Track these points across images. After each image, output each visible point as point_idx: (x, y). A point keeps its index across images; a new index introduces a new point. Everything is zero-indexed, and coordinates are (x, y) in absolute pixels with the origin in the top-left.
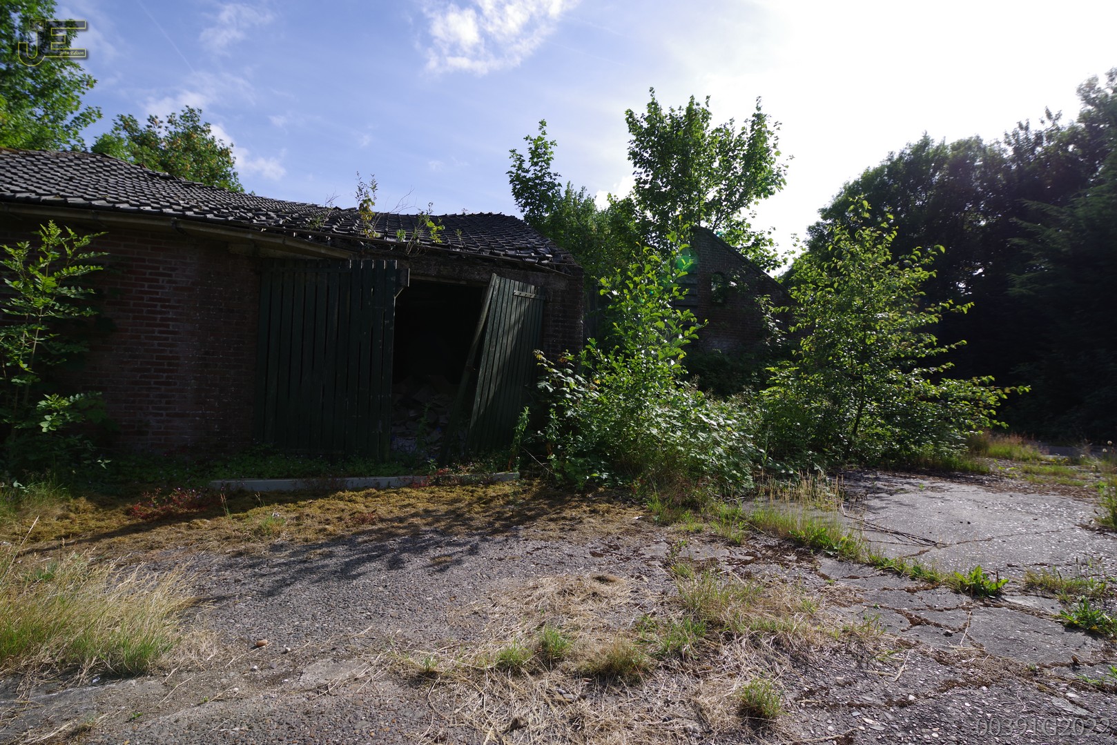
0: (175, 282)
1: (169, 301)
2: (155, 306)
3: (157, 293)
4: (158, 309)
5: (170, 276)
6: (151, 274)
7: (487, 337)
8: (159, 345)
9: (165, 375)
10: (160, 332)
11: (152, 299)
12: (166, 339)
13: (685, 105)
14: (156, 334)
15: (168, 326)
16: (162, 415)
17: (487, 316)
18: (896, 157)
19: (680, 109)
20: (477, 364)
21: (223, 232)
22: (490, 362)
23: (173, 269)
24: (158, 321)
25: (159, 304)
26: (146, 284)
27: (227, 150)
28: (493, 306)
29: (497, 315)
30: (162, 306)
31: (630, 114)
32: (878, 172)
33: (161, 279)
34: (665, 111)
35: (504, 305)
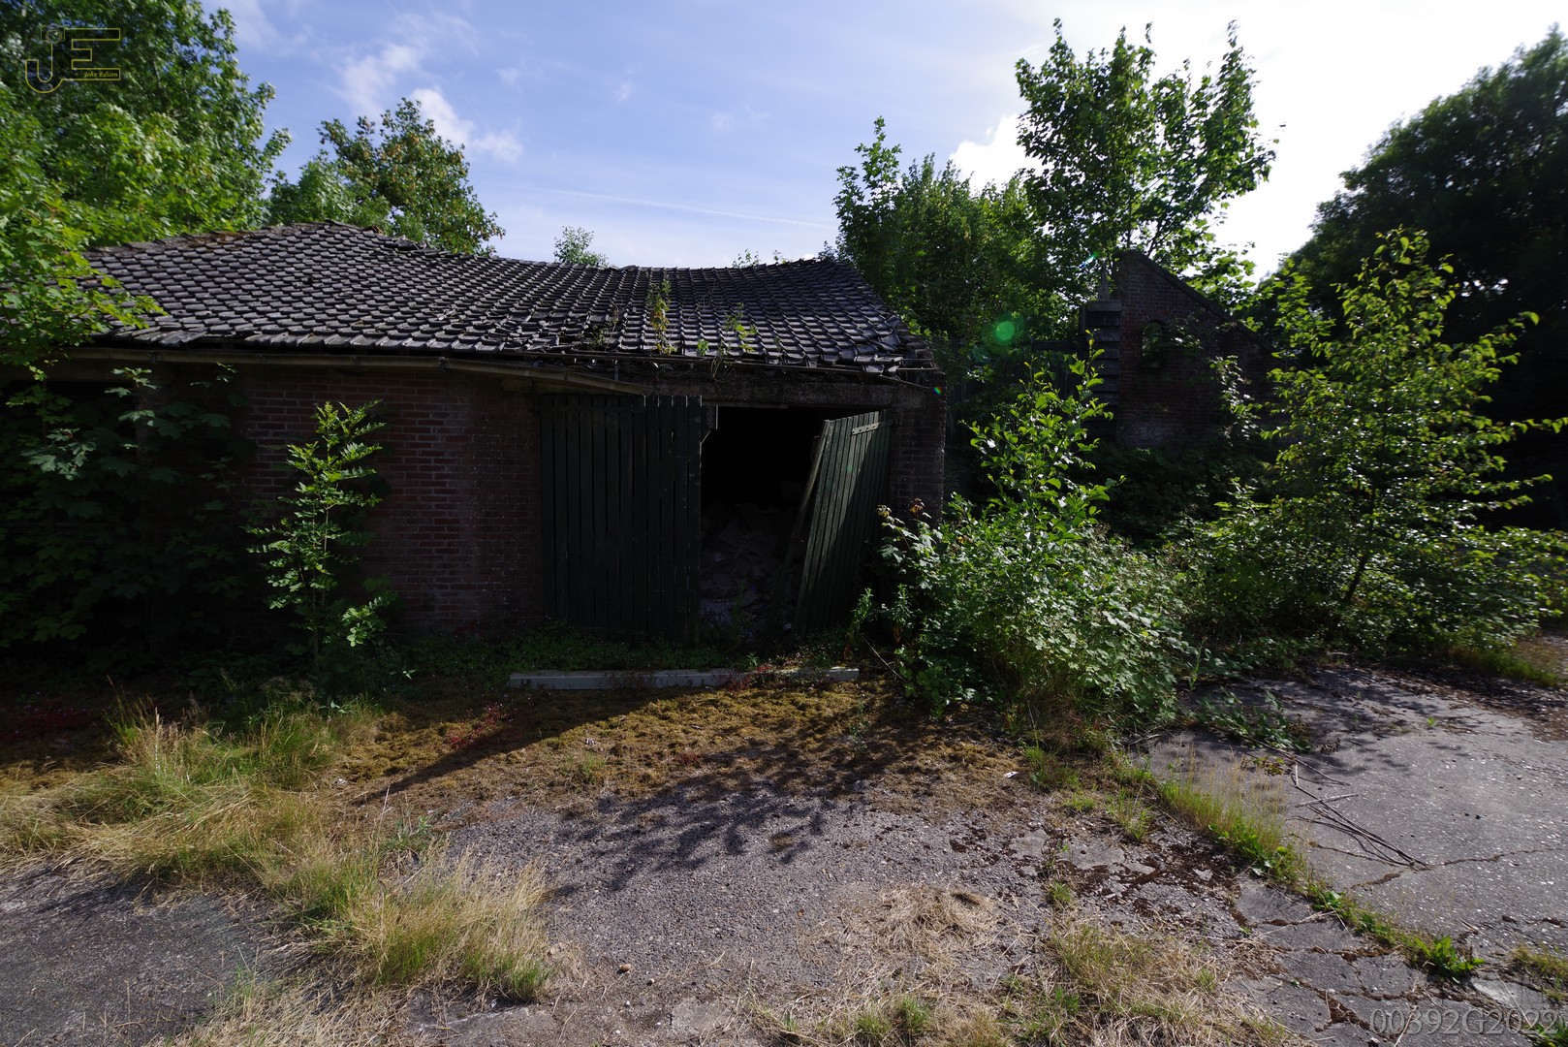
0: (447, 431)
1: (442, 454)
2: (429, 461)
3: (429, 445)
4: (432, 464)
5: (441, 423)
6: (420, 423)
7: (818, 499)
8: (437, 506)
9: (446, 541)
10: (437, 492)
11: (424, 453)
12: (444, 499)
13: (1111, 47)
14: (433, 494)
15: (444, 484)
16: (446, 587)
17: (818, 474)
18: (1494, 73)
19: (1102, 54)
20: (806, 535)
21: (496, 371)
22: (821, 528)
23: (445, 416)
24: (433, 479)
25: (433, 458)
26: (417, 435)
27: (456, 154)
28: (826, 460)
29: (831, 468)
30: (436, 461)
31: (1023, 67)
32: (1457, 104)
33: (432, 427)
34: (1080, 59)
35: (840, 452)
